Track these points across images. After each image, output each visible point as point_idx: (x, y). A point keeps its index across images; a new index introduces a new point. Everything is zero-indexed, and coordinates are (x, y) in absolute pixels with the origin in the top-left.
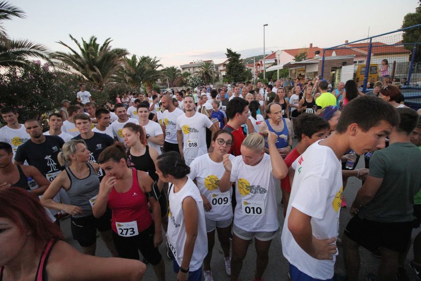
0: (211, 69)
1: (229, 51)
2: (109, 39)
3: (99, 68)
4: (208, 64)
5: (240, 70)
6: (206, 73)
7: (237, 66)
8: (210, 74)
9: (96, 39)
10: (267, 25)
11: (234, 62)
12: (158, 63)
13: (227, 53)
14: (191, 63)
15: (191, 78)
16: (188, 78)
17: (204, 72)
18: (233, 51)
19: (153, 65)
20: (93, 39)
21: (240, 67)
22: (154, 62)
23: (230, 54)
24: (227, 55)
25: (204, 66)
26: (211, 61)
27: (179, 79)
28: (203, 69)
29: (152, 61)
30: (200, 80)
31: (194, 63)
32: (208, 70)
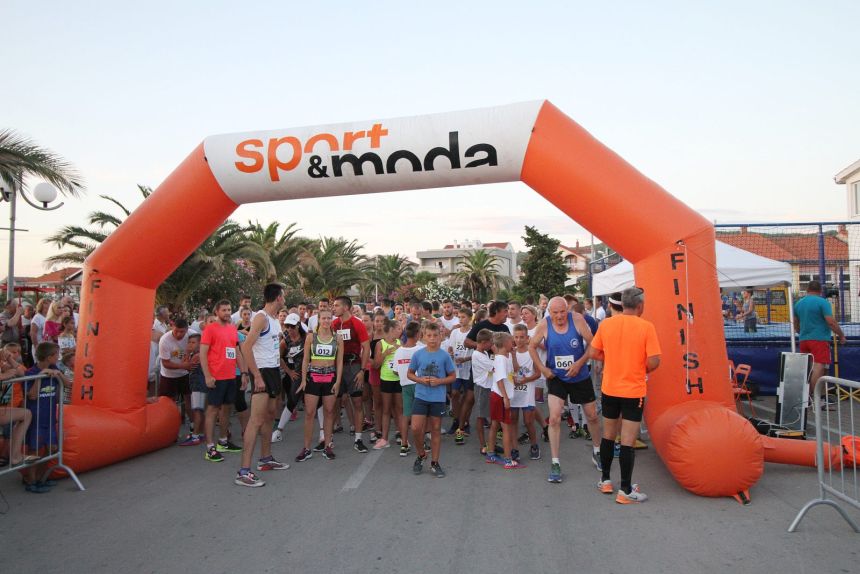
0: (490, 268)
1: (530, 231)
5: (557, 277)
6: (475, 278)
7: (548, 267)
8: (484, 280)
11: (541, 257)
12: (360, 252)
13: (526, 236)
14: (447, 247)
15: (436, 287)
16: (429, 286)
17: (470, 275)
18: (541, 232)
19: (350, 254)
21: (556, 271)
22: (353, 249)
23: (533, 236)
24: (527, 240)
25: (472, 261)
27: (404, 289)
28: (469, 266)
29: (347, 246)
30: (458, 295)
31: (455, 247)
32: (482, 272)
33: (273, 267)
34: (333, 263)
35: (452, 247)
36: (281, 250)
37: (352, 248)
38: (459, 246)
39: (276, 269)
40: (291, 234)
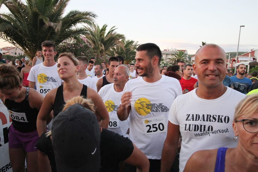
0: (184, 58)
2: (114, 27)
3: (104, 45)
4: (182, 53)
9: (107, 26)
10: (244, 26)
14: (165, 50)
17: (176, 60)
20: (105, 26)
25: (177, 55)
26: (185, 51)
28: (176, 56)
31: (168, 50)
32: (181, 59)
33: (103, 46)
34: (130, 48)
35: (167, 50)
36: (107, 38)
37: (136, 45)
38: (169, 50)
39: (105, 47)
40: (113, 30)
